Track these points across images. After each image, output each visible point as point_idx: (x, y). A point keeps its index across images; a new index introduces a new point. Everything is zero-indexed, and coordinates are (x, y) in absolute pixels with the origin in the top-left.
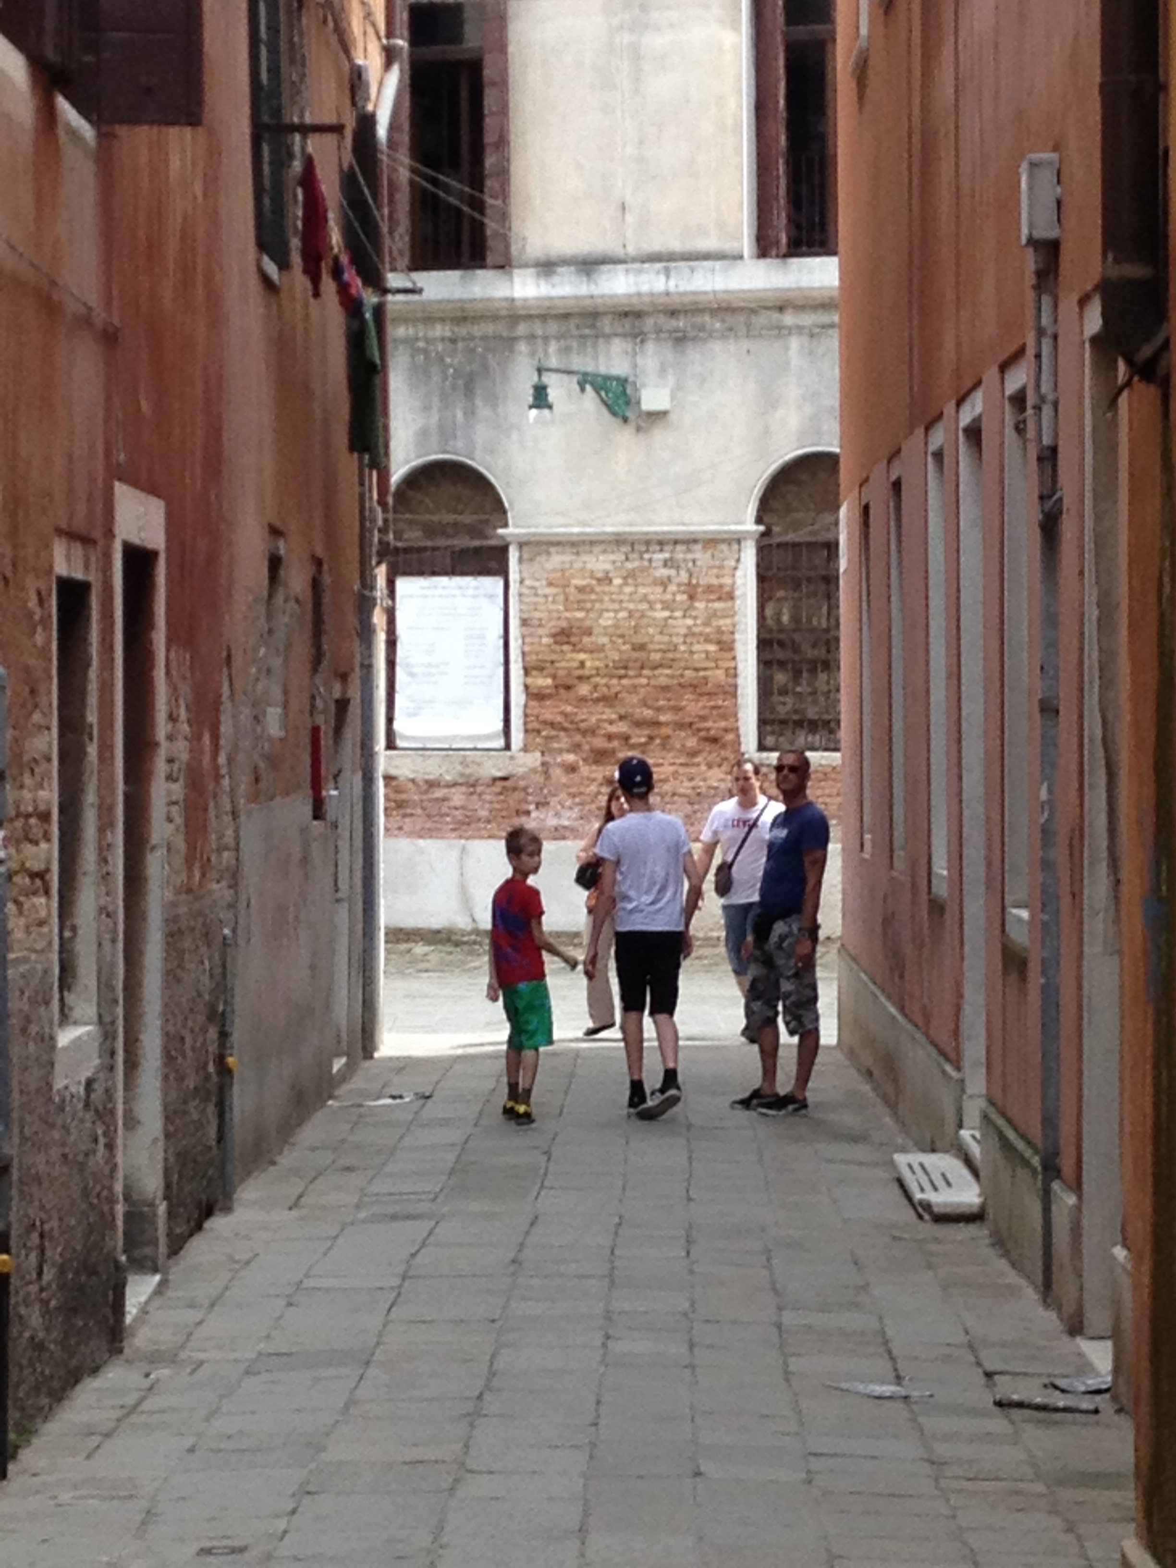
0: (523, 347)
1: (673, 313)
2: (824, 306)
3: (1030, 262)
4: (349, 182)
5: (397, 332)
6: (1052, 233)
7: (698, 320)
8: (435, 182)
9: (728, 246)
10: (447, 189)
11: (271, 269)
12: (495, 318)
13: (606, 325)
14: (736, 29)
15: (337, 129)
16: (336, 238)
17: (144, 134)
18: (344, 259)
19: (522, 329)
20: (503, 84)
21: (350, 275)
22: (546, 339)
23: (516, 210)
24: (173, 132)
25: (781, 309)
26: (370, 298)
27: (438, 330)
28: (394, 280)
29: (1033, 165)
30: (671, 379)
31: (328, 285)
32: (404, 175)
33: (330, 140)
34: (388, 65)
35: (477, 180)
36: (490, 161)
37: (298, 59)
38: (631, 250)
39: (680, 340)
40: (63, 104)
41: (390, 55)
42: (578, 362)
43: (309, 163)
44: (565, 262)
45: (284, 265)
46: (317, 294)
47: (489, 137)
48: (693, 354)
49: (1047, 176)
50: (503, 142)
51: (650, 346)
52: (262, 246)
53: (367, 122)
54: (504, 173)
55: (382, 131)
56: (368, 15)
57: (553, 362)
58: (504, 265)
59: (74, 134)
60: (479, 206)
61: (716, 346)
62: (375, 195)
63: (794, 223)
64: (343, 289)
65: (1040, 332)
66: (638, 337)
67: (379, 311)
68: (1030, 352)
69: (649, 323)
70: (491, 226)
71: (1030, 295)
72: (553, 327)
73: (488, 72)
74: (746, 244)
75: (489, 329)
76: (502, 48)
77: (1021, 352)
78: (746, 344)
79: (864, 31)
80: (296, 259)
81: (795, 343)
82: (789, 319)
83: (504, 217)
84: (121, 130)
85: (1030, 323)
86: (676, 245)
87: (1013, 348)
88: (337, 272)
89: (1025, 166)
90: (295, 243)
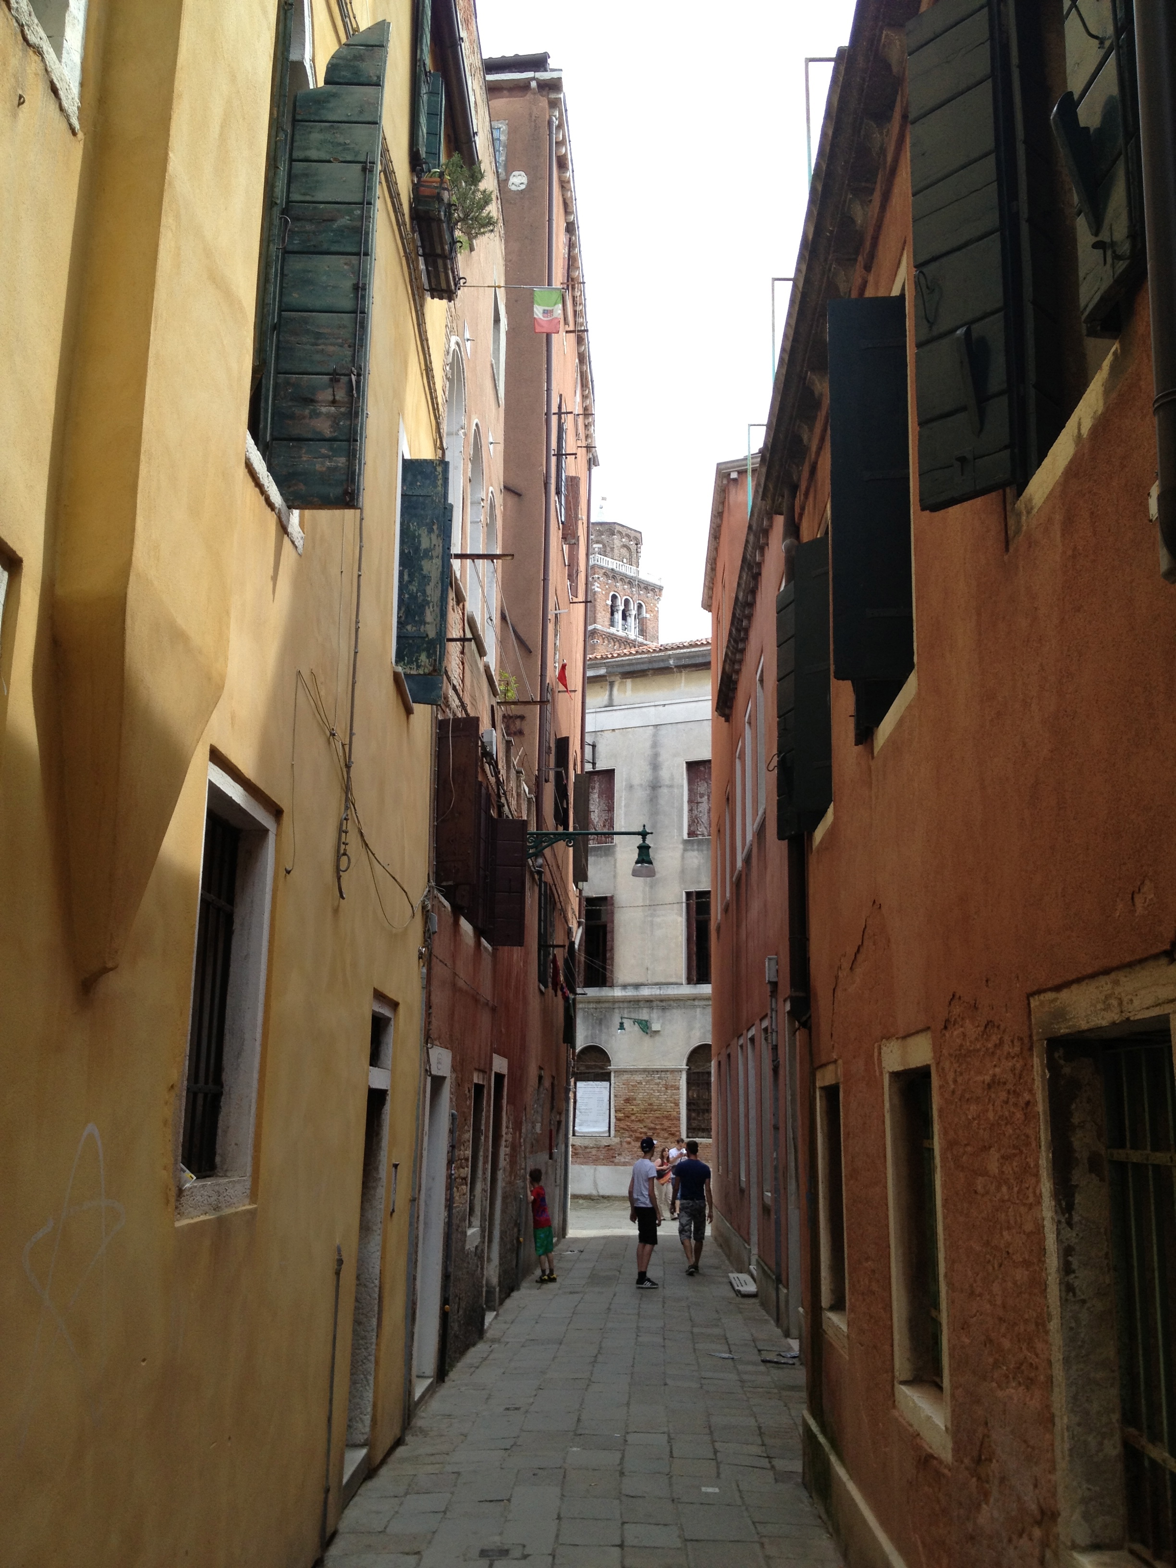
0: (617, 1011)
1: (662, 1001)
2: (708, 999)
3: (769, 988)
4: (566, 961)
5: (579, 1006)
6: (775, 980)
7: (669, 1003)
8: (592, 961)
9: (679, 981)
10: (595, 963)
11: (543, 988)
12: (608, 1002)
13: (641, 1004)
14: (681, 916)
15: (563, 946)
16: (562, 978)
17: (506, 948)
18: (564, 985)
19: (617, 1005)
20: (612, 932)
21: (566, 990)
22: (624, 1008)
23: (616, 969)
24: (515, 948)
25: (694, 1000)
26: (571, 996)
27: (592, 1006)
28: (579, 990)
29: (770, 959)
30: (661, 1021)
31: (559, 993)
32: (583, 959)
33: (562, 949)
34: (579, 927)
35: (604, 960)
36: (608, 955)
37: (552, 925)
38: (649, 982)
39: (664, 1009)
40: (483, 940)
41: (579, 924)
42: (633, 1016)
43: (555, 956)
44: (630, 985)
45: (546, 987)
46: (556, 995)
47: (608, 948)
48: (668, 1014)
49: (773, 963)
50: (612, 949)
51: (655, 1011)
52: (540, 981)
53: (573, 943)
54: (612, 958)
55: (576, 946)
56: (574, 912)
57: (626, 1016)
58: (612, 986)
59: (485, 948)
60: (605, 969)
61: (675, 1011)
62: (574, 965)
63: (698, 973)
64: (564, 994)
65: (772, 1010)
66: (651, 1008)
67: (574, 1000)
68: (769, 1015)
69: (655, 1004)
70: (608, 974)
71: (769, 998)
72: (626, 1005)
73: (608, 929)
74: (684, 981)
75: (607, 1005)
76: (612, 922)
77: (766, 1016)
78: (683, 1010)
79: (719, 918)
80: (550, 985)
81: (698, 1010)
82: (696, 1003)
83: (612, 972)
84: (500, 948)
85: (769, 1006)
86: (663, 981)
87: (764, 1014)
88: (562, 989)
89: (767, 961)
90: (550, 980)
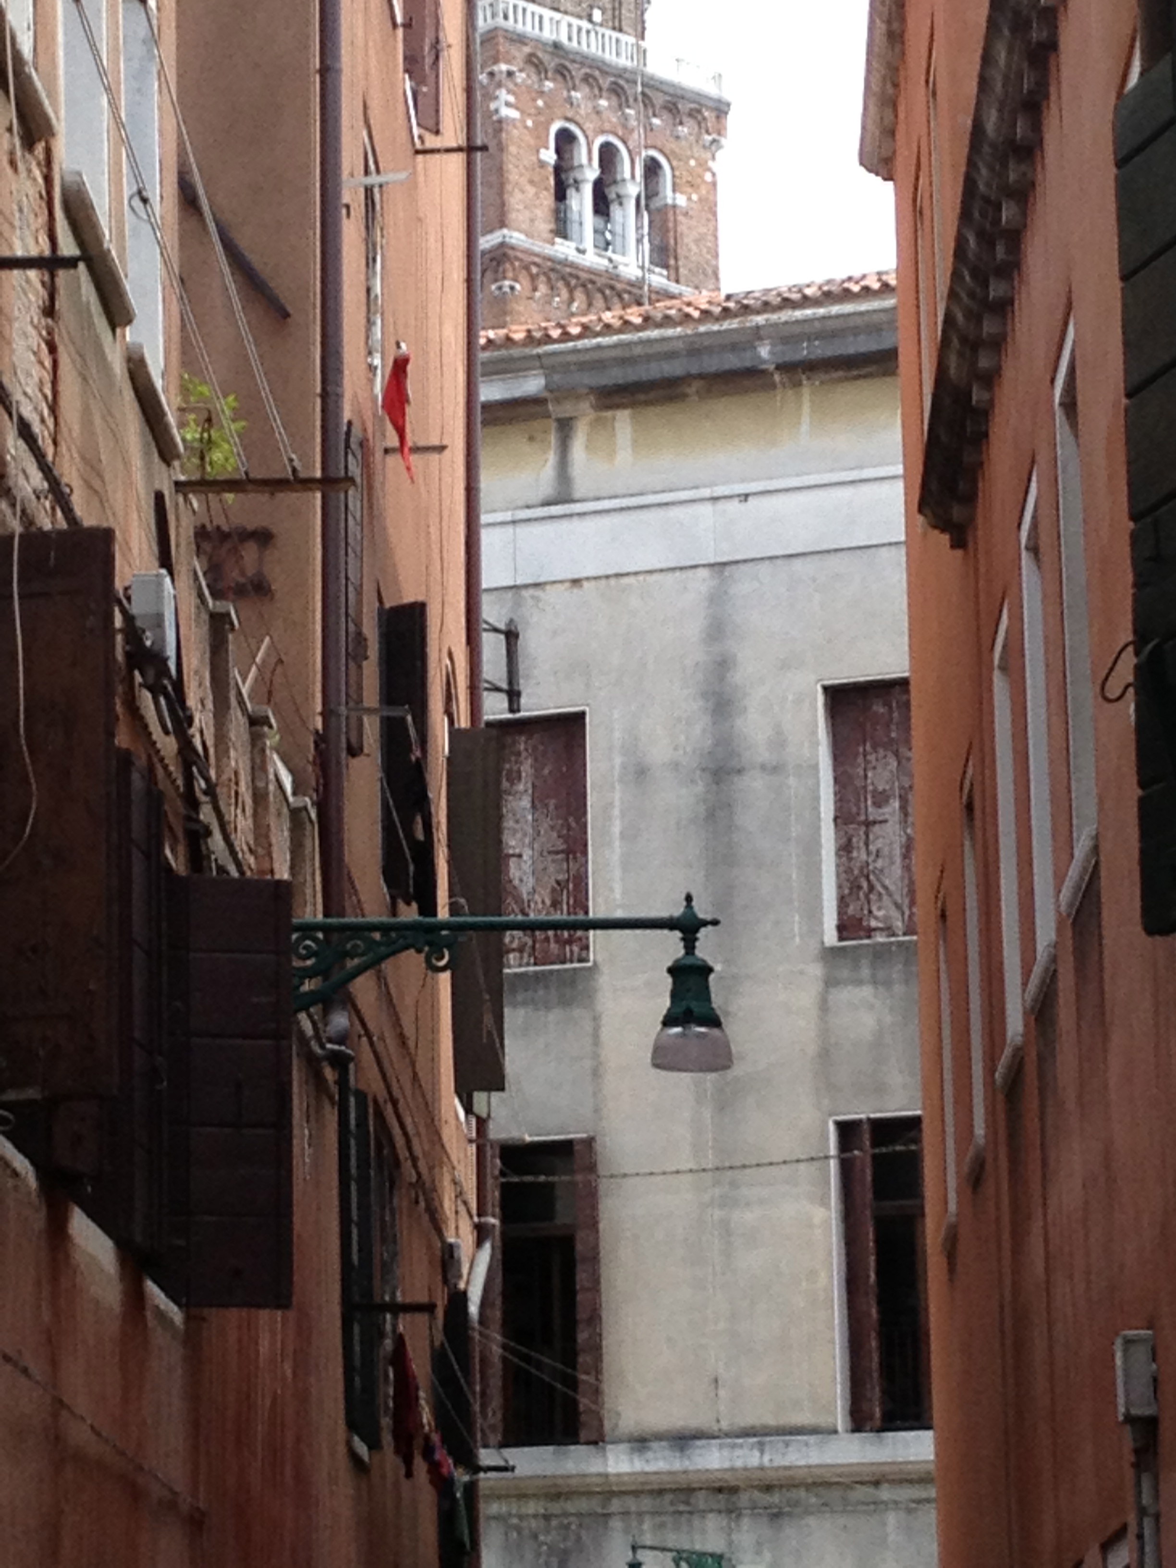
0: (616, 1524)
1: (768, 1488)
2: (923, 1480)
3: (1127, 1440)
4: (439, 1359)
5: (489, 1509)
6: (1148, 1411)
7: (794, 1494)
8: (527, 1359)
9: (823, 1421)
10: (539, 1365)
11: (362, 1449)
12: (589, 1494)
13: (701, 1500)
14: (824, 1202)
15: (429, 1308)
16: (426, 1416)
17: (234, 1315)
18: (435, 1438)
19: (616, 1505)
20: (594, 1259)
21: (440, 1454)
22: (640, 1514)
23: (609, 1388)
24: (264, 1315)
25: (877, 1483)
26: (462, 1477)
27: (532, 1507)
28: (487, 1457)
29: (1128, 1342)
30: (768, 1556)
31: (420, 1466)
32: (496, 1351)
33: (422, 1318)
34: (479, 1244)
35: (570, 1356)
36: (582, 1336)
37: (390, 1238)
38: (725, 1425)
39: (776, 1516)
40: (151, 1288)
41: (481, 1233)
42: (673, 1539)
43: (400, 1341)
44: (659, 1437)
45: (374, 1445)
46: (409, 1474)
47: (582, 1314)
48: (789, 1530)
49: (1141, 1354)
50: (595, 1318)
51: (746, 1522)
52: (352, 1425)
53: (459, 1299)
54: (596, 1349)
55: (473, 1309)
56: (459, 1195)
57: (648, 1540)
58: (598, 1441)
59: (161, 1315)
60: (573, 1383)
61: (811, 1521)
62: (467, 1370)
63: (888, 1394)
64: (434, 1468)
65: (1142, 1512)
66: (732, 1512)
67: (471, 1489)
68: (1132, 1530)
69: (744, 1499)
70: (584, 1402)
71: (1129, 1474)
72: (647, 1503)
73: (579, 1247)
74: (840, 1419)
75: (583, 1505)
76: (594, 1224)
77: (1122, 1532)
78: (842, 1520)
79: (952, 1207)
80: (387, 1439)
81: (892, 1518)
82: (885, 1493)
83: (597, 1392)
84: (213, 1314)
85: (1130, 1498)
86: (771, 1421)
87: (1114, 1525)
88: (428, 1452)
89: (1119, 1343)
90: (386, 1422)
